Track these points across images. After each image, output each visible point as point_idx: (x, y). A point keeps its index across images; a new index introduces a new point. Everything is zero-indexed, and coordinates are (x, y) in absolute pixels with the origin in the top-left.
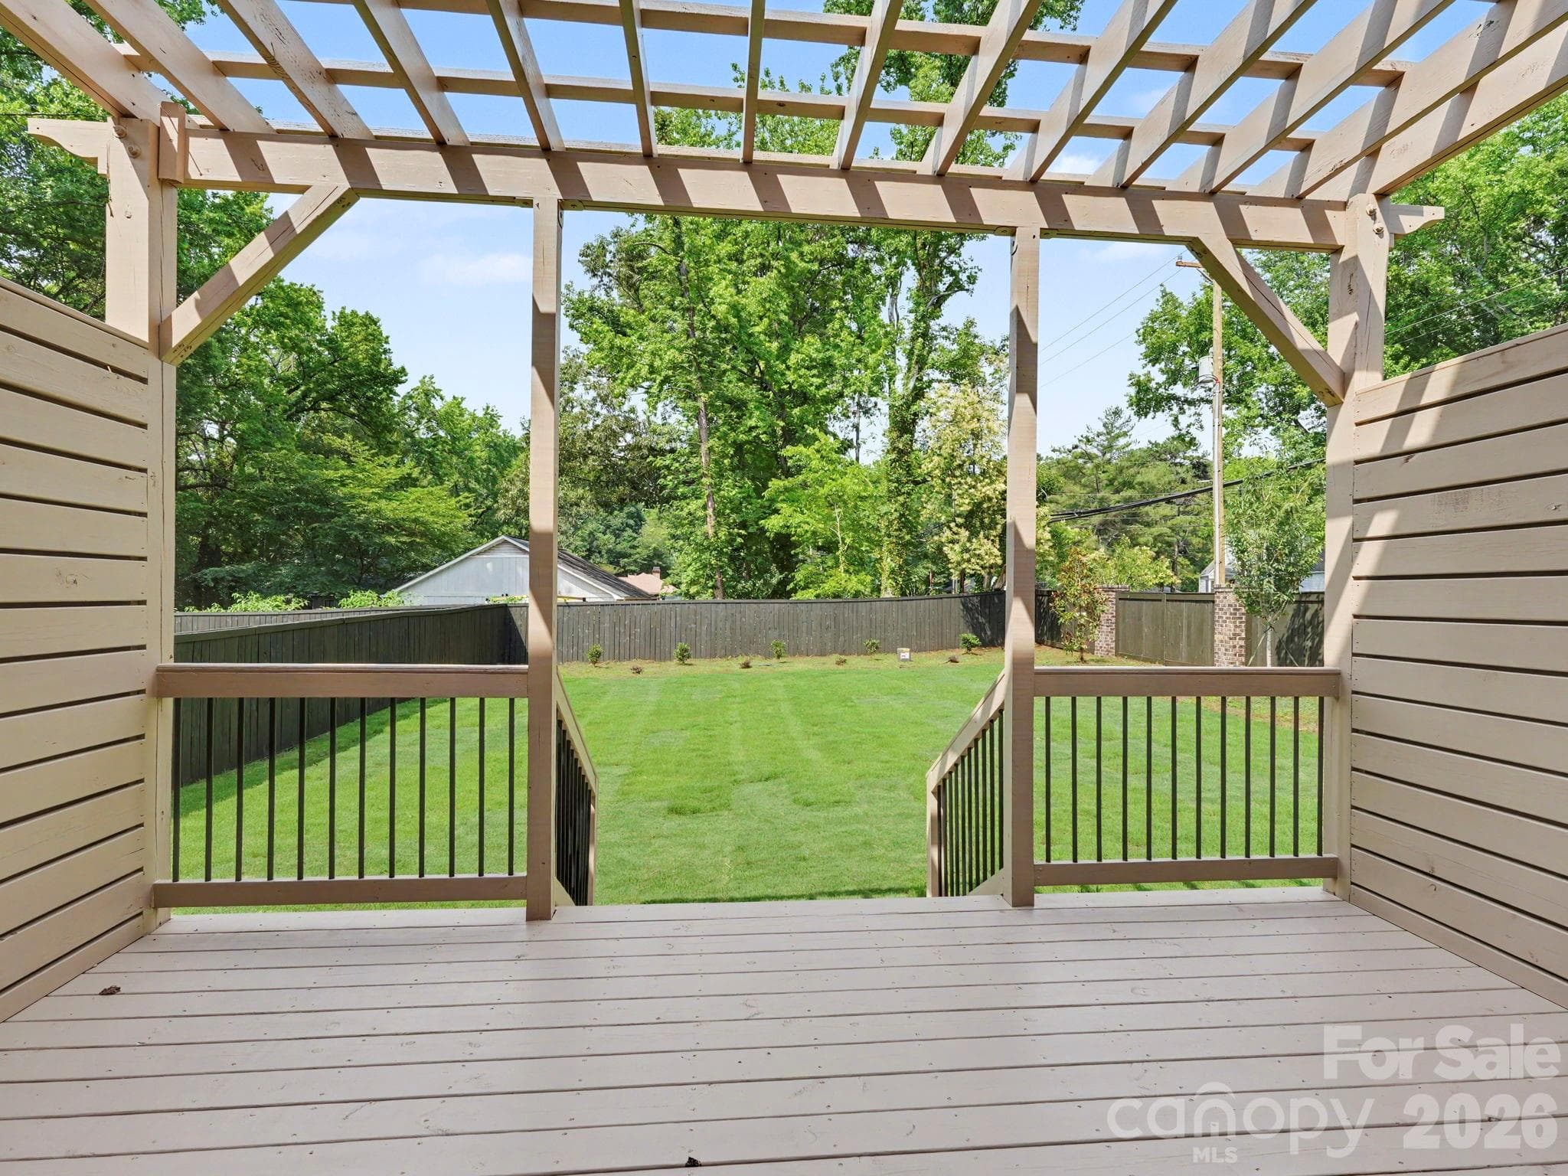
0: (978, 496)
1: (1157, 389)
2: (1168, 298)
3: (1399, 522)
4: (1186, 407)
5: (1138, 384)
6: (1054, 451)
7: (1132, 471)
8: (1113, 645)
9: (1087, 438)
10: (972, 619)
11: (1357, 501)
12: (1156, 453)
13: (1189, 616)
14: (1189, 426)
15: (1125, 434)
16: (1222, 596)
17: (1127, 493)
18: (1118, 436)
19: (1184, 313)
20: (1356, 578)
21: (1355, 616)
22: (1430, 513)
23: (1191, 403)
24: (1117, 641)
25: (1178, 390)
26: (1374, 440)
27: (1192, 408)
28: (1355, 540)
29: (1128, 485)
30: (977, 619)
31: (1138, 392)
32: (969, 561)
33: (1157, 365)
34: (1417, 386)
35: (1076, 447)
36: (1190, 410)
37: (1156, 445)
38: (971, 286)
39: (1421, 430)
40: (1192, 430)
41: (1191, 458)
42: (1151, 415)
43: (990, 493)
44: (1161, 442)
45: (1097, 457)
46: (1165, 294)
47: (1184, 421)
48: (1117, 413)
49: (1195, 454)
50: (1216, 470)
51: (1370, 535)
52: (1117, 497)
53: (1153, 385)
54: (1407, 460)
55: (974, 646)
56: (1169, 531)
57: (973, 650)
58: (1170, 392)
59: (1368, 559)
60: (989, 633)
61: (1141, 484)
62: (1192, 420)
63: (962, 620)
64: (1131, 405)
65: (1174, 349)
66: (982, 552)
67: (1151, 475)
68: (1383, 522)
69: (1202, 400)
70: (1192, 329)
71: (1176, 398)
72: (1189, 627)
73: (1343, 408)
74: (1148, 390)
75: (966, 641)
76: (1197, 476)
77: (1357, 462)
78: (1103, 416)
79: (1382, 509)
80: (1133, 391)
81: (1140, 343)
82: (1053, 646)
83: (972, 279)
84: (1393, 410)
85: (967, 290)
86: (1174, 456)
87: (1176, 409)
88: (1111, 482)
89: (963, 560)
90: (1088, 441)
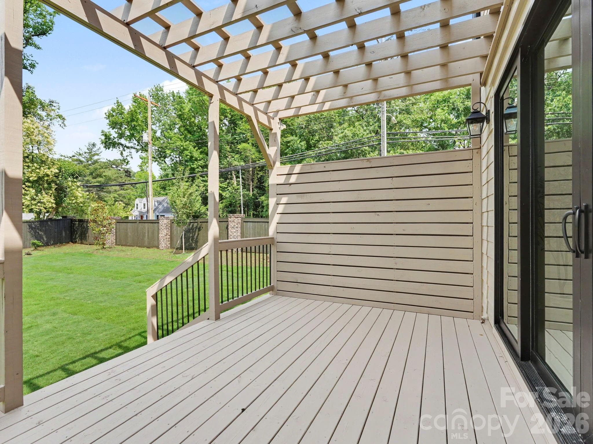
0: (41, 173)
1: (114, 139)
2: (119, 104)
3: (288, 200)
4: (125, 148)
5: (106, 135)
6: (62, 156)
7: (102, 170)
8: (115, 241)
9: (79, 153)
10: (35, 233)
11: (277, 194)
12: (110, 164)
13: (148, 228)
14: (127, 156)
15: (98, 155)
16: (162, 221)
17: (100, 179)
18: (94, 155)
19: (126, 112)
20: (277, 214)
21: (277, 223)
22: (295, 199)
23: (128, 148)
24: (116, 240)
25: (123, 141)
26: (282, 180)
27: (128, 149)
28: (277, 204)
29: (100, 176)
30: (38, 233)
31: (106, 139)
32: (36, 205)
33: (115, 130)
34: (292, 168)
35: (74, 156)
36: (127, 150)
37: (110, 161)
38: (32, 69)
39: (293, 179)
40: (128, 158)
41: (124, 169)
42: (111, 149)
43: (49, 173)
44: (112, 160)
45: (84, 162)
46: (118, 102)
47: (125, 154)
48: (94, 145)
49: (126, 167)
50: (150, 175)
51: (281, 203)
52: (95, 180)
53: (112, 137)
54: (290, 186)
55: (39, 246)
56: (117, 196)
57: (39, 248)
58: (119, 141)
59: (281, 209)
60: (45, 239)
61: (105, 176)
62: (128, 154)
63: (29, 234)
64: (102, 143)
65: (121, 126)
66: (45, 201)
67: (108, 173)
68: (284, 200)
69: (132, 147)
70: (129, 120)
71: (122, 145)
72: (148, 233)
73: (273, 170)
74: (110, 139)
75: (34, 244)
76: (126, 176)
77: (277, 185)
78: (87, 145)
79: (284, 197)
80: (103, 138)
81: (107, 119)
82: (82, 243)
83: (33, 66)
84: (287, 173)
85: (29, 70)
86: (117, 167)
87: (121, 149)
88: (91, 174)
89: (32, 204)
90: (80, 154)
